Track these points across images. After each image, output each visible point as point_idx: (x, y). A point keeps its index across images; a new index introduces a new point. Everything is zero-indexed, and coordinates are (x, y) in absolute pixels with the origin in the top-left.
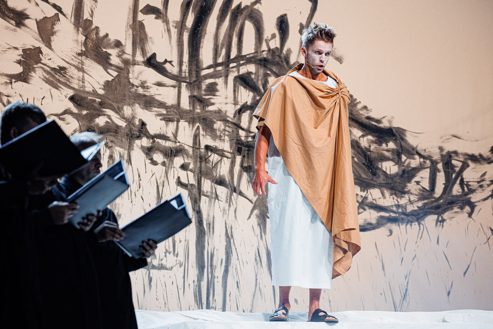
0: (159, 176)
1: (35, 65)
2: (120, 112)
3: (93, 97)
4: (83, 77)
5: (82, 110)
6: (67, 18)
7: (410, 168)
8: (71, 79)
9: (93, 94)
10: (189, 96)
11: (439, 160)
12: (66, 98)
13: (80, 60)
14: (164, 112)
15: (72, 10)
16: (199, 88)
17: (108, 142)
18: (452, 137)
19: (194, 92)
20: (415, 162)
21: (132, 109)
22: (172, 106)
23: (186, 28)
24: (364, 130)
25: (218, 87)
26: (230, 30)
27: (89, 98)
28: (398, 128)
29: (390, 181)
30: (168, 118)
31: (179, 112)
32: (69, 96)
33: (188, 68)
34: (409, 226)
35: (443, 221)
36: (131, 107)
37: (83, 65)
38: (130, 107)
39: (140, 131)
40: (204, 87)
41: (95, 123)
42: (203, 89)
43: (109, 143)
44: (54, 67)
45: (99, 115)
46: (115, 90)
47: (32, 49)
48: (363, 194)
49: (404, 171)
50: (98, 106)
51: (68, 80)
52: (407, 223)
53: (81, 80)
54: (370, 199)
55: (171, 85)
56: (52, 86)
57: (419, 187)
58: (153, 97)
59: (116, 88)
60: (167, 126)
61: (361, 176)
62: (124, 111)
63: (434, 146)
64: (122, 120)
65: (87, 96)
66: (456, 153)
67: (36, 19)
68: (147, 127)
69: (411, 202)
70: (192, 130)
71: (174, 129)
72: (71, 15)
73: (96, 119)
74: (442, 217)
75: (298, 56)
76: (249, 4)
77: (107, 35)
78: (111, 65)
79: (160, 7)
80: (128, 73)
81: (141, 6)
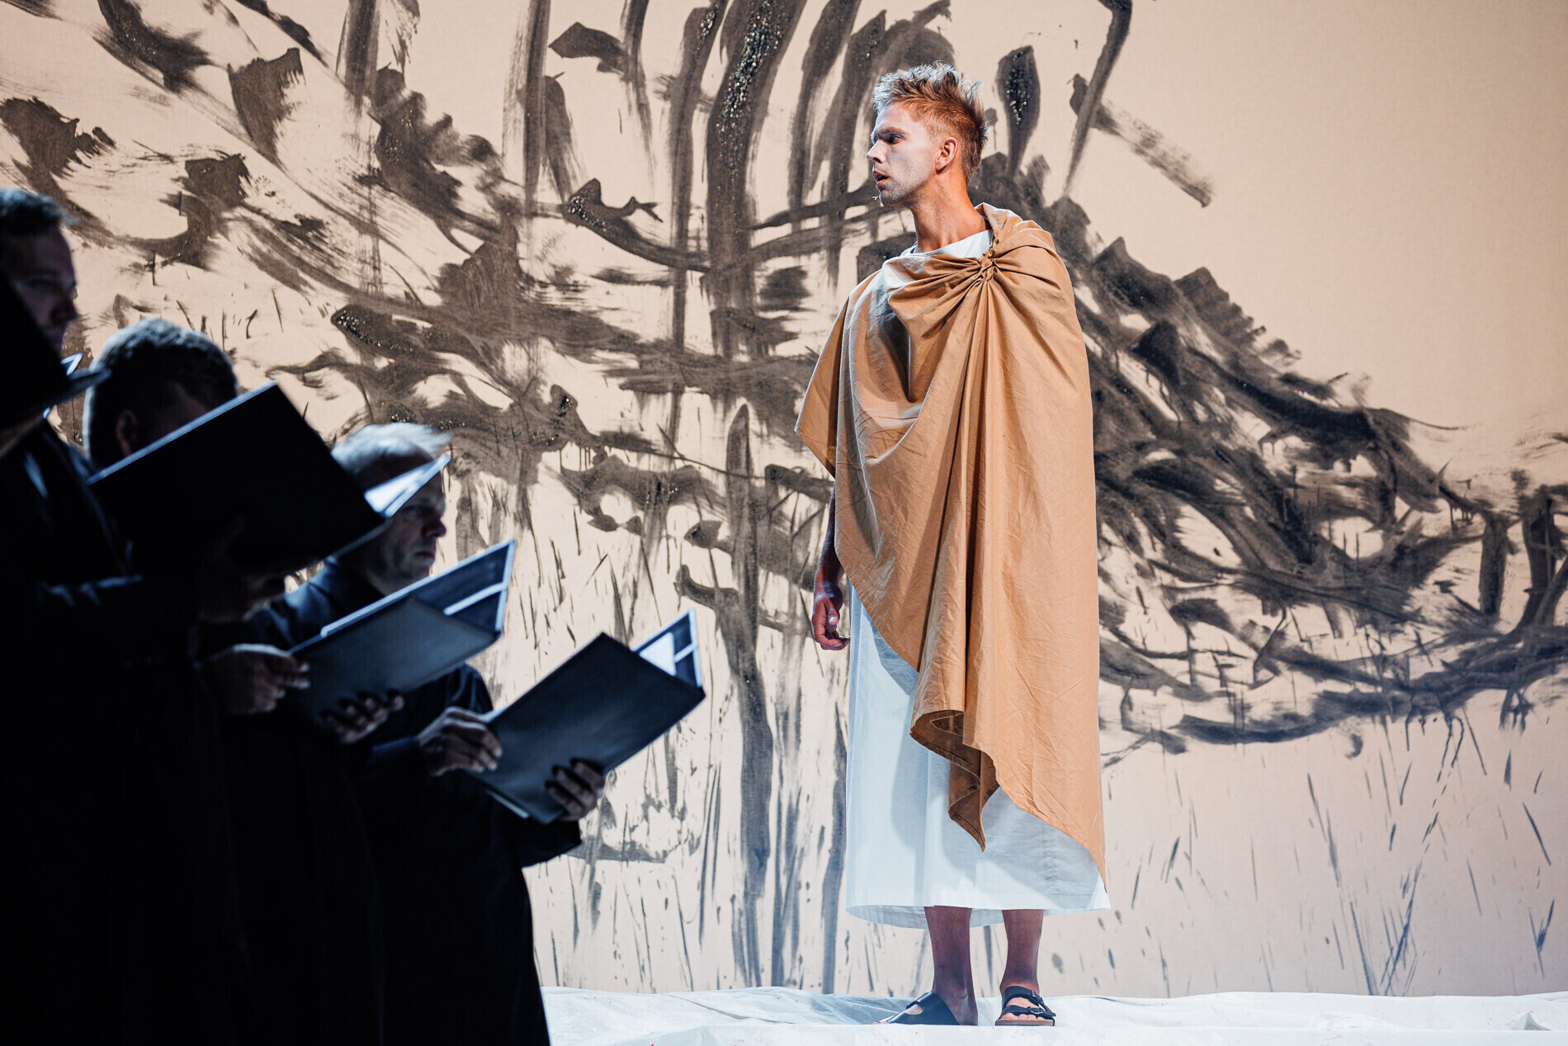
0: (622, 564)
1: (225, 211)
2: (491, 363)
3: (408, 315)
4: (376, 251)
5: (374, 356)
6: (325, 64)
7: (1420, 541)
8: (339, 257)
9: (408, 307)
10: (712, 314)
11: (1513, 513)
12: (324, 316)
13: (365, 198)
14: (632, 363)
15: (342, 38)
16: (747, 286)
17: (457, 458)
18: (1554, 441)
19: (728, 299)
20: (1437, 521)
21: (528, 354)
22: (658, 345)
23: (701, 97)
24: (1274, 418)
25: (808, 284)
26: (845, 102)
27: (396, 317)
28: (1384, 411)
29: (1356, 581)
30: (645, 383)
31: (681, 363)
32: (331, 311)
33: (706, 224)
34: (1415, 724)
35: (1525, 707)
36: (526, 347)
37: (375, 213)
38: (523, 350)
39: (556, 424)
40: (760, 283)
41: (414, 398)
42: (758, 290)
43: (460, 459)
44: (283, 219)
45: (428, 373)
46: (475, 293)
47: (213, 160)
48: (1272, 622)
49: (1401, 550)
50: (424, 343)
51: (329, 260)
52: (1411, 715)
53: (368, 260)
54: (1292, 639)
55: (650, 279)
56: (278, 279)
57: (1448, 600)
58: (594, 316)
59: (478, 289)
60: (642, 405)
61: (1263, 565)
62: (503, 360)
63: (1498, 469)
64: (499, 390)
65: (388, 311)
67: (229, 66)
68: (579, 410)
69: (1422, 648)
70: (724, 420)
71: (665, 416)
72: (336, 55)
73: (416, 386)
74: (1521, 697)
75: (1069, 180)
76: (910, 17)
77: (447, 121)
78: (461, 215)
79: (614, 27)
80: (515, 240)
81: (556, 29)
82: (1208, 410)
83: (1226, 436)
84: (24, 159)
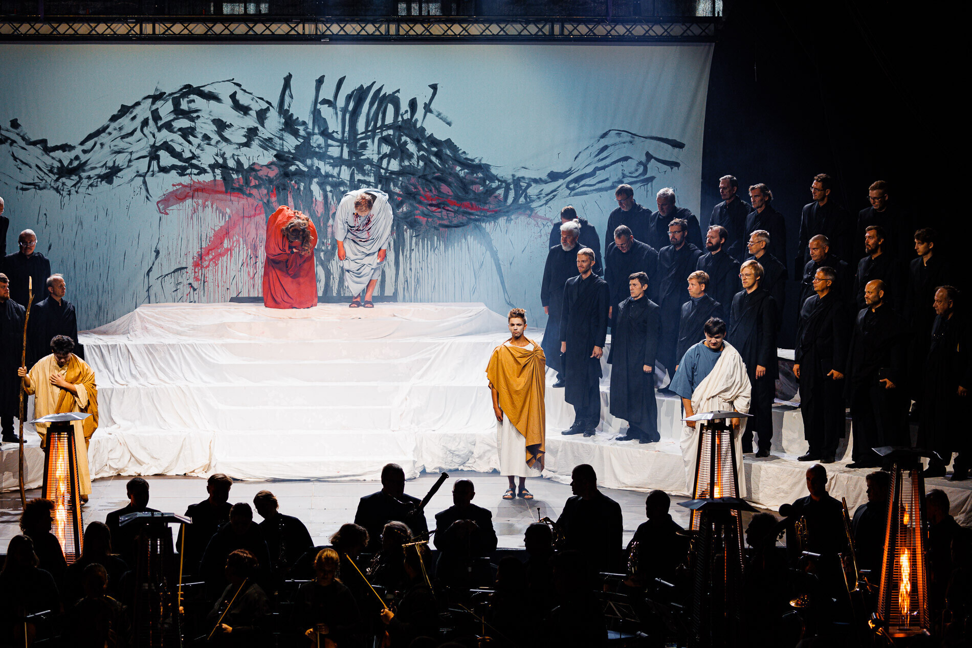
1: (254, 137)
2: (304, 163)
4: (283, 143)
5: (281, 162)
6: (274, 109)
7: (491, 188)
9: (288, 153)
10: (348, 151)
11: (511, 182)
12: (272, 155)
13: (281, 133)
14: (332, 161)
15: (278, 104)
16: (356, 146)
18: (522, 168)
19: (352, 148)
20: (495, 185)
22: (337, 158)
23: (348, 111)
24: (462, 166)
25: (368, 145)
26: (377, 110)
28: (485, 164)
29: (477, 197)
30: (335, 165)
31: (342, 161)
32: (274, 154)
33: (348, 135)
34: (488, 224)
37: (283, 136)
38: (311, 160)
39: (316, 173)
40: (358, 145)
44: (265, 138)
45: (292, 165)
46: (301, 150)
47: (252, 128)
49: (487, 190)
50: (291, 160)
51: (274, 145)
52: (487, 221)
55: (336, 145)
56: (264, 149)
57: (497, 200)
58: (325, 153)
60: (333, 169)
61: (458, 195)
62: (307, 162)
63: (509, 174)
64: (306, 168)
65: (285, 154)
66: (523, 178)
67: (256, 110)
68: (321, 171)
69: (490, 209)
70: (349, 171)
71: (338, 171)
72: (277, 107)
73: (289, 168)
74: (510, 218)
75: (422, 123)
76: (391, 93)
77: (298, 118)
78: (300, 136)
79: (332, 99)
80: (310, 140)
81: (320, 100)
82: (448, 165)
83: (452, 170)
84: (216, 129)
